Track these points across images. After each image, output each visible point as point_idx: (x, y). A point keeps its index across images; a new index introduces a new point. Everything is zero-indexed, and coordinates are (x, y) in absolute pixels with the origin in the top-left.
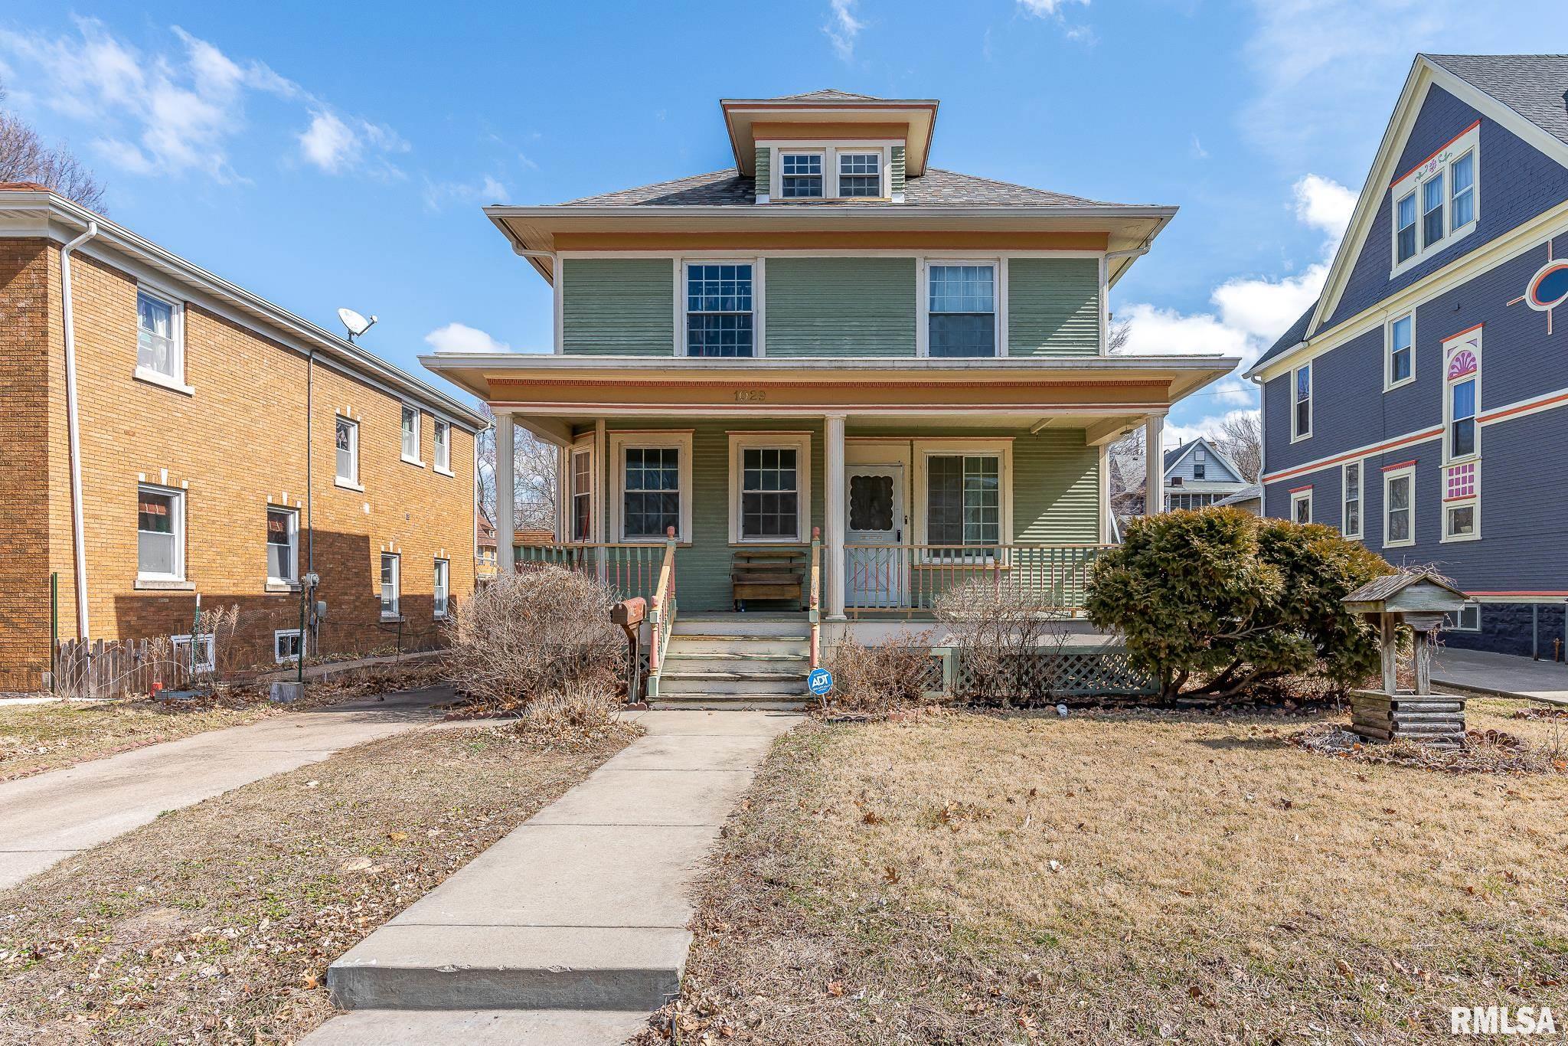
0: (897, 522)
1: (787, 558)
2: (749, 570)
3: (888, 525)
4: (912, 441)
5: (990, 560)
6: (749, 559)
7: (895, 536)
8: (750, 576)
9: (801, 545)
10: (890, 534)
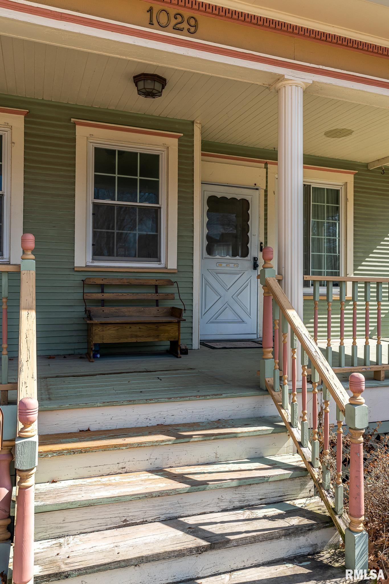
0: (254, 251)
1: (150, 286)
2: (103, 303)
3: (245, 253)
4: (266, 164)
5: (336, 290)
6: (102, 287)
7: (251, 264)
8: (107, 310)
9: (166, 271)
10: (246, 263)
